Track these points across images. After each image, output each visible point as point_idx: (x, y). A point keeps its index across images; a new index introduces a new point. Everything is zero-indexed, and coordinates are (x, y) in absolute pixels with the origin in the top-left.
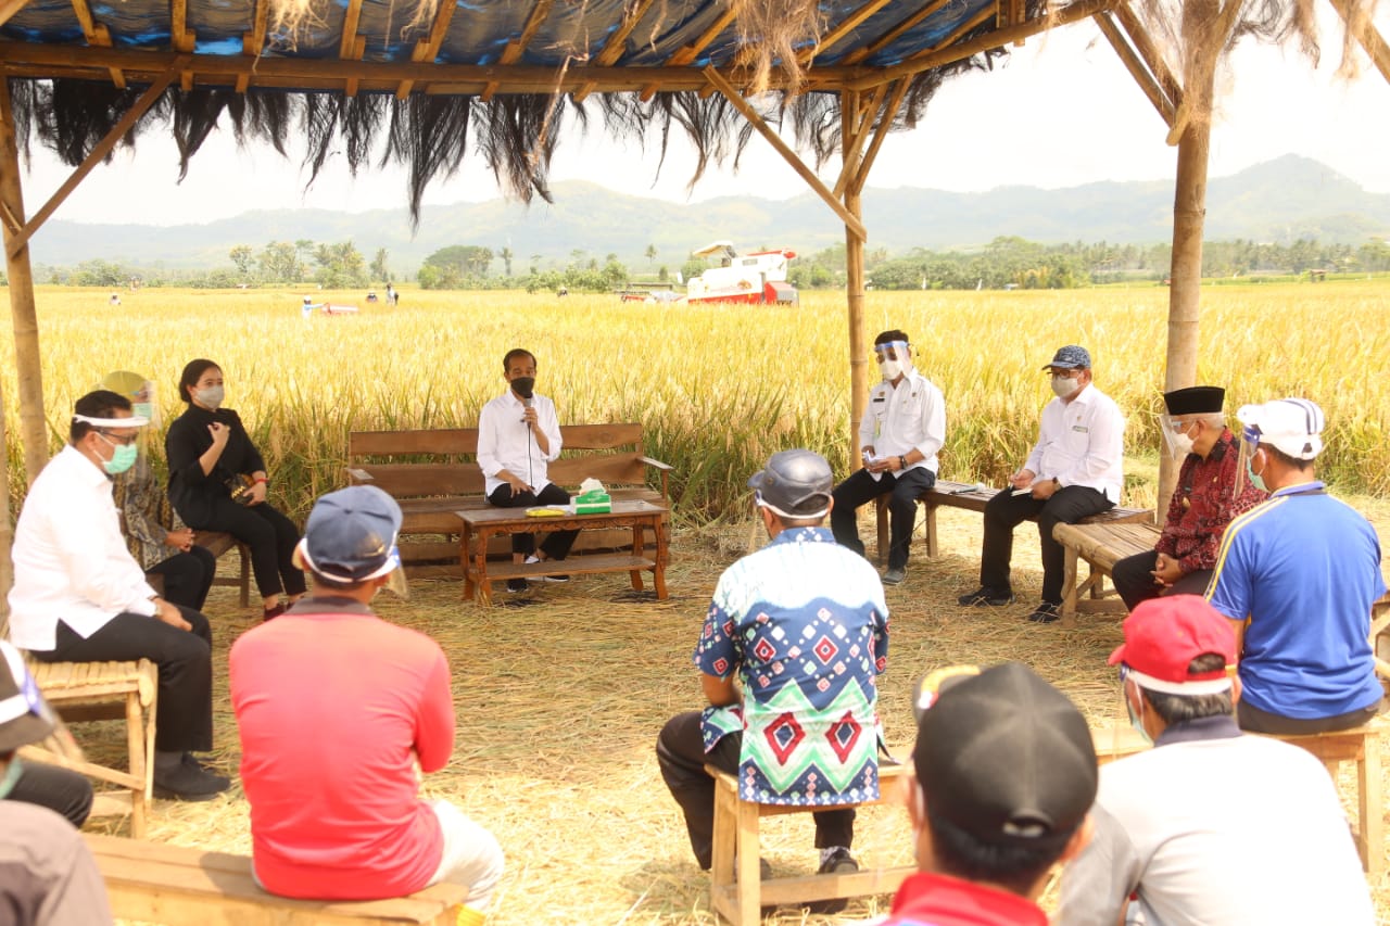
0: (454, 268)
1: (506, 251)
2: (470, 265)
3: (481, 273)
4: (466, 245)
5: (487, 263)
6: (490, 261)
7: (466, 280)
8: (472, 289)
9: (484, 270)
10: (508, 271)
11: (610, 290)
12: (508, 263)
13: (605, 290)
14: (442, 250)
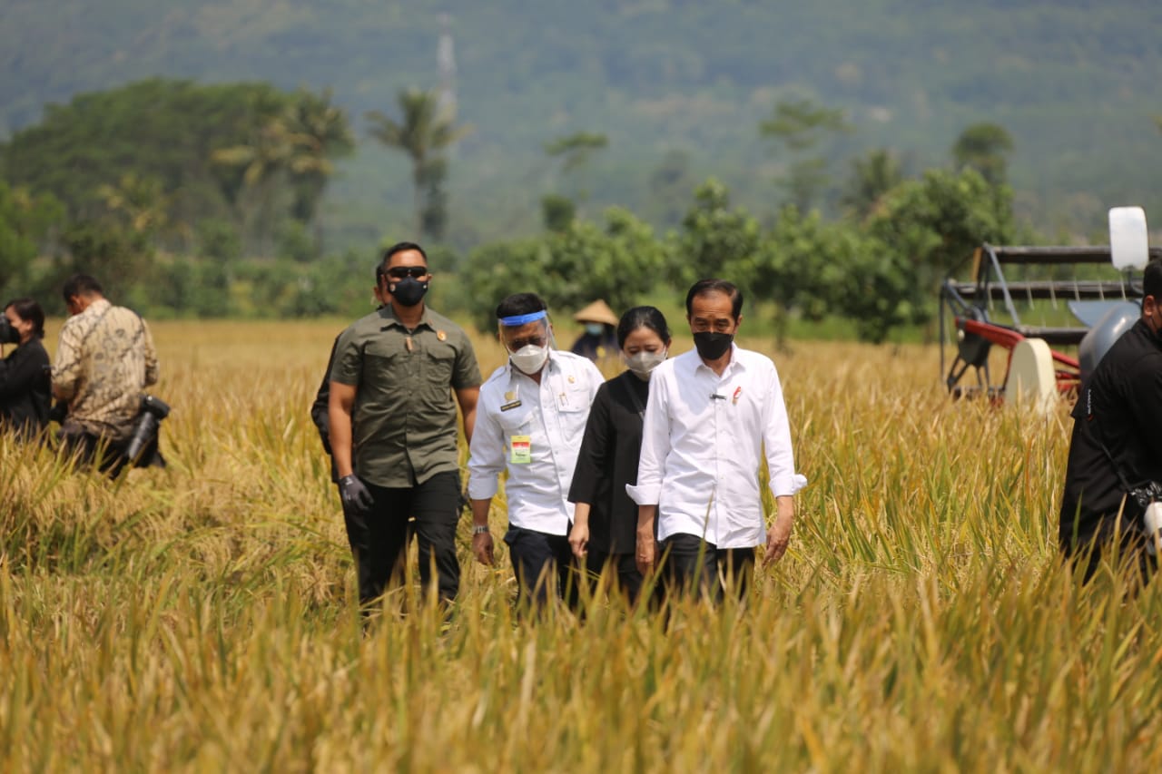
0: (138, 201)
1: (416, 112)
2: (231, 182)
3: (290, 225)
4: (213, 80)
5: (315, 179)
6: (328, 165)
7: (195, 263)
8: (235, 314)
9: (302, 211)
10: (432, 221)
11: (921, 319)
12: (429, 176)
13: (893, 321)
14: (81, 104)
